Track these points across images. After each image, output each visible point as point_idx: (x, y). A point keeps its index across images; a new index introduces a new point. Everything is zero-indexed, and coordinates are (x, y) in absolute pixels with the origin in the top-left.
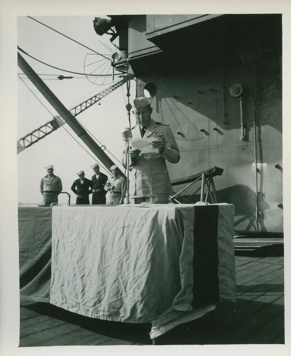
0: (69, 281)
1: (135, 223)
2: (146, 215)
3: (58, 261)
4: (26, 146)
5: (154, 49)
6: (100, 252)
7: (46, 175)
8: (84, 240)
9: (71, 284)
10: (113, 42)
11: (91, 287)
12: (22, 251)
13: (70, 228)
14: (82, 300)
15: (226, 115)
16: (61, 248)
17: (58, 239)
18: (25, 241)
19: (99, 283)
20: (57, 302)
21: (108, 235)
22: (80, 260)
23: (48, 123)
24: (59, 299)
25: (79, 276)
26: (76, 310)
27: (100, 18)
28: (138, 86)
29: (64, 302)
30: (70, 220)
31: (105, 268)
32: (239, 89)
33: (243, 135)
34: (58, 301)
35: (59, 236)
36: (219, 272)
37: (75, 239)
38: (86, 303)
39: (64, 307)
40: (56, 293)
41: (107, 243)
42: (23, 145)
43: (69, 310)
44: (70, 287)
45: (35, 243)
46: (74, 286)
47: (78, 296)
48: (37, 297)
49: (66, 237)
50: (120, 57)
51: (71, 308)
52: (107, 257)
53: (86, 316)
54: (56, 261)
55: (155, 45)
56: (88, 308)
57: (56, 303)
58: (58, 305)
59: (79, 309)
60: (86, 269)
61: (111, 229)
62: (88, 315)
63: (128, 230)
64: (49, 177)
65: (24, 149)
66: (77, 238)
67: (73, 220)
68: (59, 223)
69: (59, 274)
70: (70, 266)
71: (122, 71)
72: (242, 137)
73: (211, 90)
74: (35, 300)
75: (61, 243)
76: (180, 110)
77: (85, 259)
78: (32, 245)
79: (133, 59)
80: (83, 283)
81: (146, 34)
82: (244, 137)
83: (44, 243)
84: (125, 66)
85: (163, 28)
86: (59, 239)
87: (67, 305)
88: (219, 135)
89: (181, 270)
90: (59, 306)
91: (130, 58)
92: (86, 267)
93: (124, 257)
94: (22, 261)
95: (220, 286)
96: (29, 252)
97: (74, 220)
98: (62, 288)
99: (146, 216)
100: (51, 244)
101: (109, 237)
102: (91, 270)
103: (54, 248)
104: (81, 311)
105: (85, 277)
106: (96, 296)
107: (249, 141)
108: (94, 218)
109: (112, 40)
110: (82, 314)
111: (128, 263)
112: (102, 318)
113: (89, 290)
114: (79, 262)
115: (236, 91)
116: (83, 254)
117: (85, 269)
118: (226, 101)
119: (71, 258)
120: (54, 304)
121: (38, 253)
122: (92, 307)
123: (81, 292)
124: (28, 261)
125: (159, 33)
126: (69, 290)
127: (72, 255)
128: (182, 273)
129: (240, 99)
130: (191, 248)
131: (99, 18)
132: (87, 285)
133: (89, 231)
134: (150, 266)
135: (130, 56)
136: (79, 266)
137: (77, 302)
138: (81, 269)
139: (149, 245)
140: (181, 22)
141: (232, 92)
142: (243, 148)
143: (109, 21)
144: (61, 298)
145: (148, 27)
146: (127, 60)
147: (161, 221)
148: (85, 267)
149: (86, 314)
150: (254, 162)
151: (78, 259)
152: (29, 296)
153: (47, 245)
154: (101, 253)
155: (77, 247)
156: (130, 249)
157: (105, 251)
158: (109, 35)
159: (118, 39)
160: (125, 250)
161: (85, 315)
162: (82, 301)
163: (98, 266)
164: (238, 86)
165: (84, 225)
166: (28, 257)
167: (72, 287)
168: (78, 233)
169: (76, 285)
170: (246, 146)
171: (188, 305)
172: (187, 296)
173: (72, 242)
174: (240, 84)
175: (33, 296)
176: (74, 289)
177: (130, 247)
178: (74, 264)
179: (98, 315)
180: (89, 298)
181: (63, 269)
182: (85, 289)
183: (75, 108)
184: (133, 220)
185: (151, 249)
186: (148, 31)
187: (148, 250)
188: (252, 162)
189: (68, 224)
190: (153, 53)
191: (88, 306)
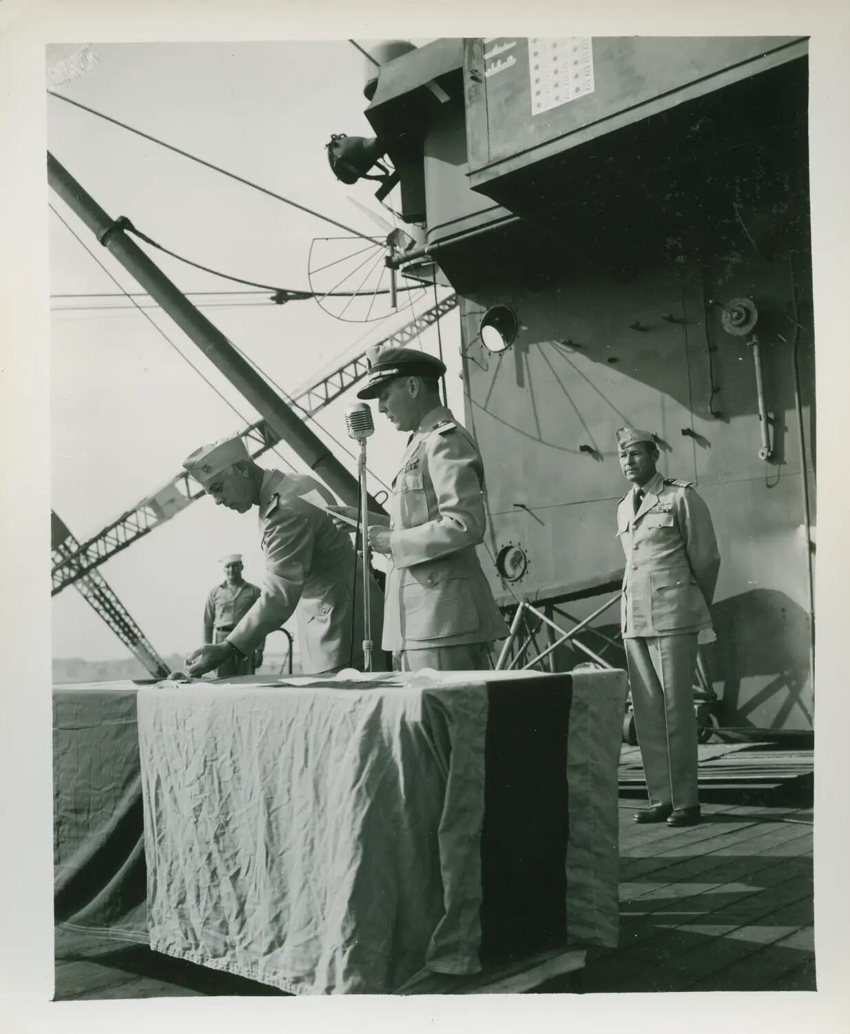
0: (198, 888)
1: (331, 732)
2: (354, 711)
3: (163, 837)
4: (193, 493)
5: (495, 213)
6: (264, 813)
7: (222, 582)
8: (222, 781)
9: (204, 896)
10: (384, 201)
11: (258, 904)
12: (75, 810)
13: (181, 746)
14: (241, 935)
15: (716, 390)
16: (166, 801)
17: (156, 778)
18: (81, 782)
19: (274, 892)
20: (170, 945)
21: (275, 765)
22: (223, 831)
23: (252, 428)
24: (175, 936)
25: (226, 875)
26: (226, 963)
27: (345, 136)
28: (465, 316)
29: (191, 944)
30: (179, 728)
31: (281, 854)
32: (748, 312)
33: (768, 446)
34: (171, 942)
35: (157, 770)
36: (568, 862)
37: (199, 779)
38: (250, 944)
39: (193, 956)
40: (164, 920)
41: (276, 789)
42: (185, 493)
43: (207, 964)
44: (203, 904)
45: (103, 786)
46: (214, 902)
47: (227, 928)
48: (130, 929)
49: (176, 772)
50: (408, 241)
51: (211, 959)
52: (283, 824)
53: (251, 978)
54: (158, 835)
55: (497, 204)
56: (254, 958)
57: (168, 949)
58: (175, 952)
59: (234, 960)
60: (240, 854)
61: (280, 750)
62: (255, 976)
63: (317, 753)
64: (230, 586)
65: (187, 504)
66: (203, 774)
67: (187, 726)
68: (156, 735)
69: (170, 871)
70: (196, 849)
71: (420, 278)
72: (765, 451)
73: (671, 319)
74: (127, 938)
75: (165, 789)
76: (587, 380)
77: (235, 830)
78: (97, 792)
79: (441, 244)
80: (238, 891)
81: (468, 175)
82: (769, 450)
83: (124, 788)
84: (423, 265)
85: (512, 153)
86: (158, 776)
87: (200, 951)
88: (698, 447)
89: (443, 858)
90: (176, 955)
91: (432, 244)
92: (240, 849)
93: (314, 824)
94: (76, 836)
95: (568, 900)
96: (91, 812)
97: (188, 728)
98: (182, 909)
99: (355, 714)
100: (140, 788)
101: (278, 769)
102: (252, 857)
103: (149, 802)
104: (237, 967)
105: (241, 876)
106: (269, 927)
107: (785, 463)
108: (237, 722)
109: (381, 195)
110: (241, 974)
111: (323, 841)
112: (286, 987)
113: (254, 910)
114: (221, 839)
115: (738, 318)
116: (226, 817)
117: (238, 857)
118: (713, 349)
119: (197, 828)
120: (161, 949)
121: (112, 814)
122: (265, 954)
123: (237, 918)
124: (90, 835)
125: (503, 170)
126: (202, 912)
127: (197, 821)
128: (446, 868)
129: (754, 341)
130: (477, 798)
131: (342, 137)
132: (248, 897)
133: (232, 755)
134: (360, 851)
135: (432, 238)
136: (221, 848)
137: (228, 942)
138: (227, 855)
139: (359, 791)
140: (560, 134)
141: (728, 322)
142: (769, 484)
143: (369, 144)
144: (180, 933)
145: (473, 153)
146: (426, 251)
147: (389, 728)
148: (238, 849)
149: (250, 973)
150: (803, 523)
151: (217, 830)
152: (107, 927)
153: (131, 792)
154: (266, 815)
155: (206, 797)
156: (326, 804)
157: (277, 809)
158: (374, 181)
159: (397, 191)
160: (314, 805)
161: (249, 975)
162: (241, 940)
163: (265, 850)
164: (745, 304)
165: (215, 739)
166: (88, 825)
167: (210, 905)
168: (203, 761)
169: (219, 897)
170: (777, 478)
171: (467, 959)
172: (462, 933)
173: (191, 785)
174: (750, 299)
175: (121, 926)
176: (215, 907)
177: (326, 799)
178: (208, 843)
179: (275, 978)
180: (258, 931)
181: (177, 857)
182: (247, 907)
183: (325, 381)
184: (325, 725)
185: (364, 805)
186: (474, 163)
187: (355, 806)
188: (795, 525)
189: (176, 737)
190: (494, 226)
191: (255, 953)
